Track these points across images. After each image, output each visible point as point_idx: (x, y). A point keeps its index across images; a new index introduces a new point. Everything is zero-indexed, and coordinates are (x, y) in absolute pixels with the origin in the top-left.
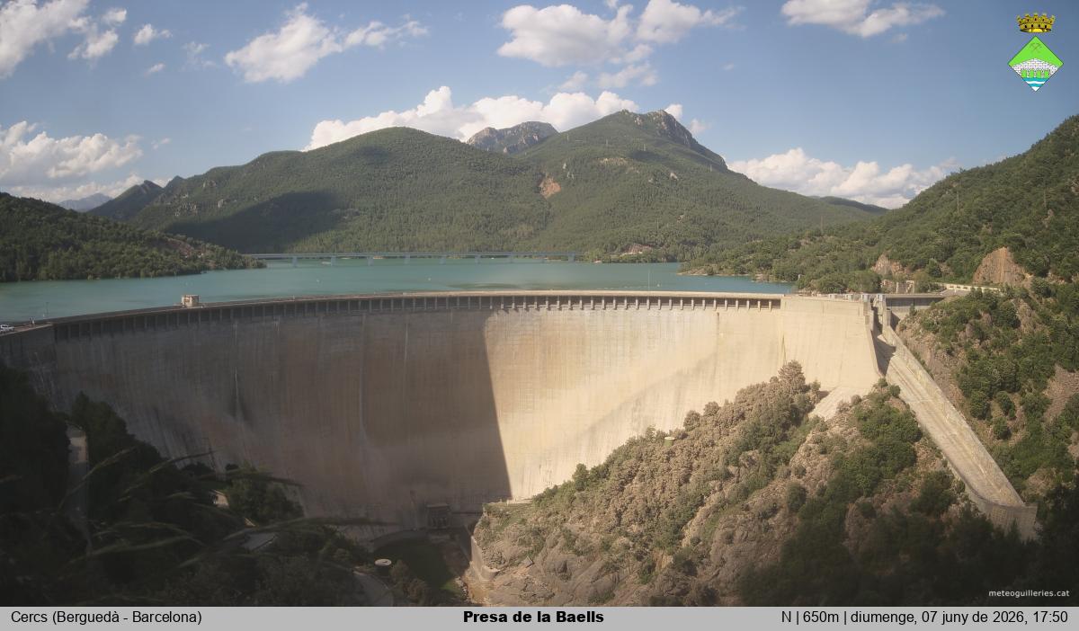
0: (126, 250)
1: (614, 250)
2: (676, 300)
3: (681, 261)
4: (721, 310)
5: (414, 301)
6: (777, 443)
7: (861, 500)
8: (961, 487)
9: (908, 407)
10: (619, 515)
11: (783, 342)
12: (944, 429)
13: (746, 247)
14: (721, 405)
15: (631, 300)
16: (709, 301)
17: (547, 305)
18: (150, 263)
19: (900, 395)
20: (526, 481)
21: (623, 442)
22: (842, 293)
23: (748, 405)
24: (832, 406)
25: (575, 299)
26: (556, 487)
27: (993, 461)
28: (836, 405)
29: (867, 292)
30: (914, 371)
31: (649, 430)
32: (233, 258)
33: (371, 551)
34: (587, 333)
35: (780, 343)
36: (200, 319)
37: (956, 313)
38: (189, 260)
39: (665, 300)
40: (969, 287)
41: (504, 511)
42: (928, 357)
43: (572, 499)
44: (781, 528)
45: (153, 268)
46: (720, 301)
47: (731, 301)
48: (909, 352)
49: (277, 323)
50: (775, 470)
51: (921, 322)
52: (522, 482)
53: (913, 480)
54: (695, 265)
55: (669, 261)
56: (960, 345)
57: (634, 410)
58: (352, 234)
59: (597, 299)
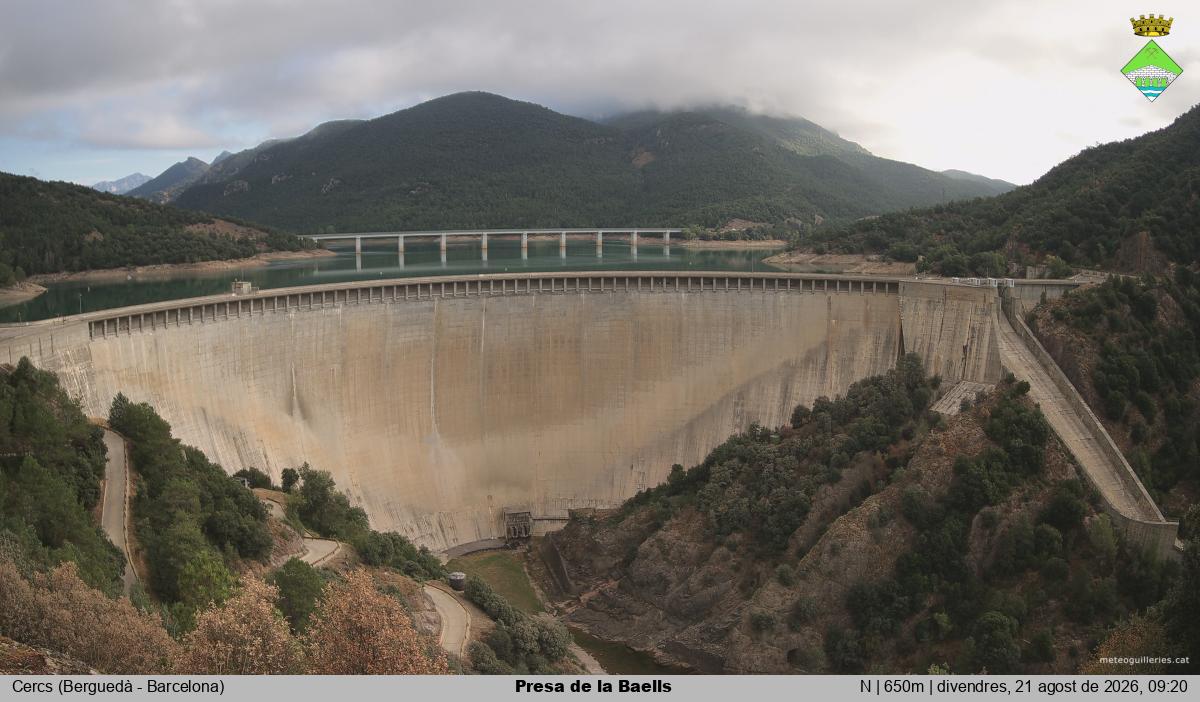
0: (170, 235)
1: (713, 226)
2: (783, 282)
3: (788, 239)
4: (832, 294)
5: (492, 283)
6: (894, 442)
7: (986, 509)
8: (1096, 499)
9: (1038, 406)
10: (719, 522)
11: (901, 331)
12: (1077, 431)
13: (859, 224)
14: (832, 398)
15: (733, 280)
16: (820, 283)
17: (640, 288)
18: (197, 248)
19: (1030, 393)
20: (615, 483)
21: (724, 439)
22: (966, 277)
23: (863, 399)
24: (954, 402)
25: (671, 280)
26: (649, 490)
27: (1130, 469)
28: (959, 401)
29: (994, 277)
30: (1045, 367)
31: (753, 428)
32: (290, 240)
33: (444, 561)
34: (685, 318)
35: (898, 333)
36: (252, 308)
37: (1090, 303)
38: (240, 242)
39: (770, 282)
40: (1107, 274)
41: (592, 518)
42: (1061, 351)
43: (666, 505)
44: (897, 539)
45: (199, 254)
46: (832, 284)
47: (844, 284)
48: (1038, 343)
49: (339, 311)
50: (892, 473)
51: (1053, 312)
52: (612, 484)
53: (1041, 488)
54: (804, 245)
55: (774, 239)
56: (1094, 338)
57: (736, 404)
58: (423, 210)
59: (696, 280)
